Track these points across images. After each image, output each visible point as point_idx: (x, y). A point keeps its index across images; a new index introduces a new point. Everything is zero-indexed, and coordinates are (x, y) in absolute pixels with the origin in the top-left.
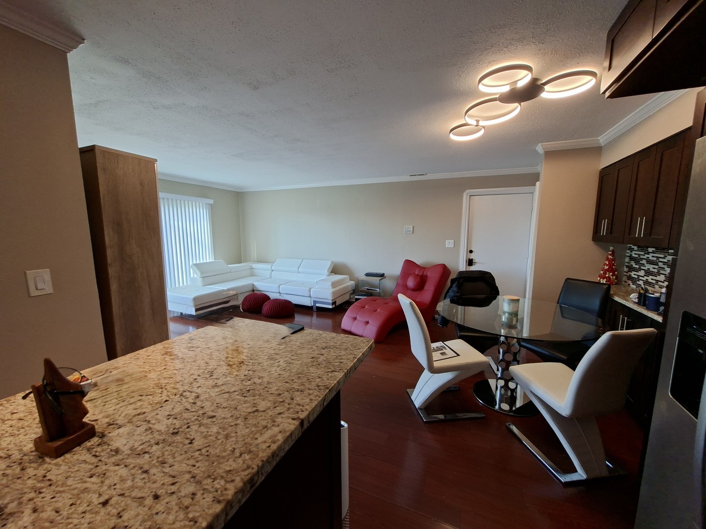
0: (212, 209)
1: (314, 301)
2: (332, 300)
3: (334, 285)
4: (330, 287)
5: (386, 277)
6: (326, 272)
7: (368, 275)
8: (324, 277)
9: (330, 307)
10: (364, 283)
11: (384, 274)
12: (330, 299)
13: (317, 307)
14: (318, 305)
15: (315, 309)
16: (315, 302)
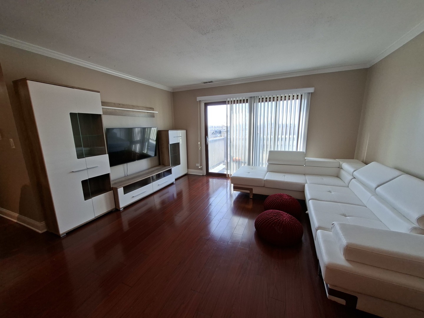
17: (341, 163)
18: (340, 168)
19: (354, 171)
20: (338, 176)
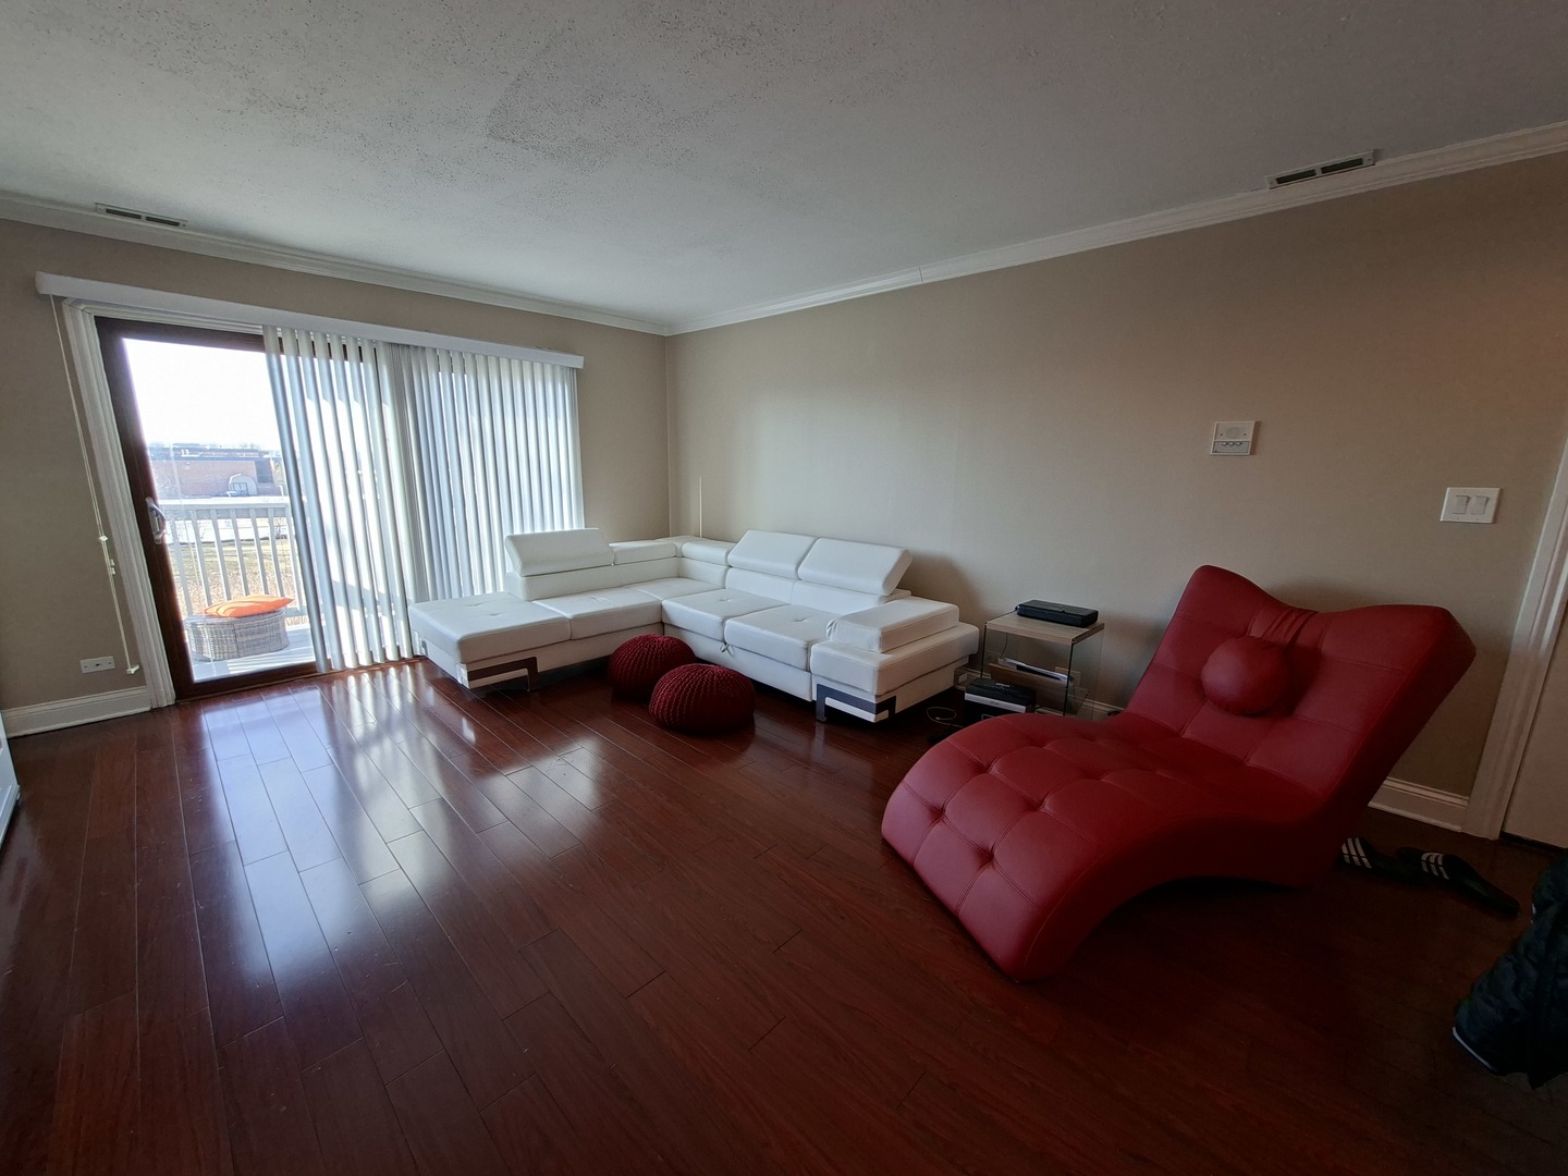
0: (581, 382)
1: (819, 687)
2: (877, 696)
3: (890, 639)
4: (876, 648)
5: (1101, 627)
6: (877, 585)
7: (1027, 611)
8: (868, 604)
9: (870, 717)
10: (1010, 642)
11: (1094, 615)
12: (869, 691)
13: (829, 710)
14: (830, 702)
15: (821, 715)
16: (824, 691)
17: (678, 544)
18: (680, 556)
19: (728, 553)
20: (680, 575)
